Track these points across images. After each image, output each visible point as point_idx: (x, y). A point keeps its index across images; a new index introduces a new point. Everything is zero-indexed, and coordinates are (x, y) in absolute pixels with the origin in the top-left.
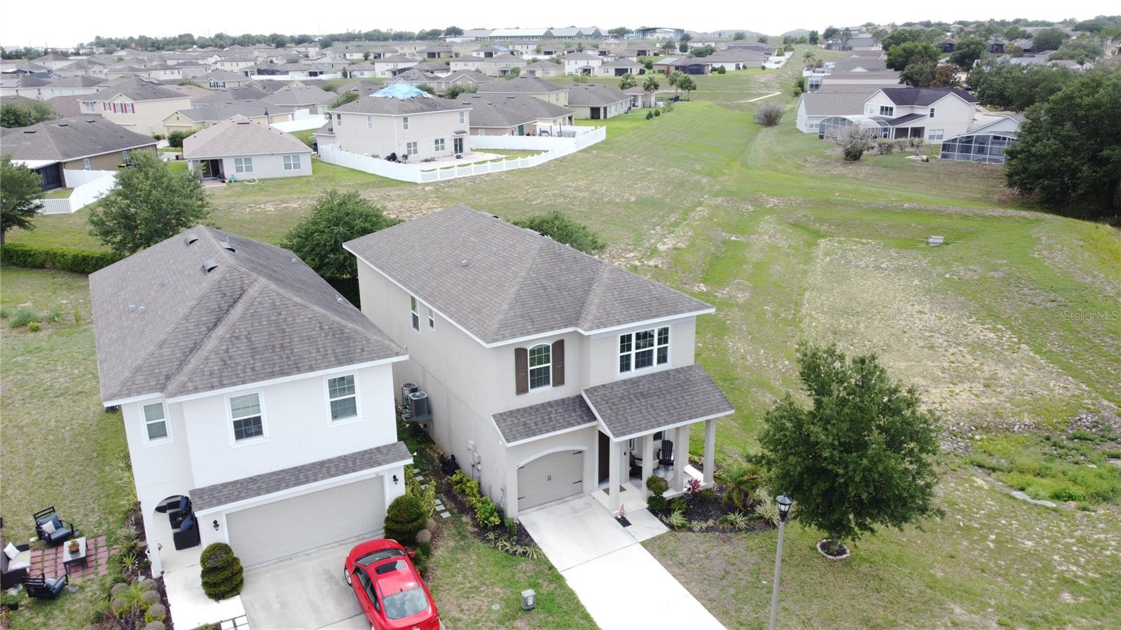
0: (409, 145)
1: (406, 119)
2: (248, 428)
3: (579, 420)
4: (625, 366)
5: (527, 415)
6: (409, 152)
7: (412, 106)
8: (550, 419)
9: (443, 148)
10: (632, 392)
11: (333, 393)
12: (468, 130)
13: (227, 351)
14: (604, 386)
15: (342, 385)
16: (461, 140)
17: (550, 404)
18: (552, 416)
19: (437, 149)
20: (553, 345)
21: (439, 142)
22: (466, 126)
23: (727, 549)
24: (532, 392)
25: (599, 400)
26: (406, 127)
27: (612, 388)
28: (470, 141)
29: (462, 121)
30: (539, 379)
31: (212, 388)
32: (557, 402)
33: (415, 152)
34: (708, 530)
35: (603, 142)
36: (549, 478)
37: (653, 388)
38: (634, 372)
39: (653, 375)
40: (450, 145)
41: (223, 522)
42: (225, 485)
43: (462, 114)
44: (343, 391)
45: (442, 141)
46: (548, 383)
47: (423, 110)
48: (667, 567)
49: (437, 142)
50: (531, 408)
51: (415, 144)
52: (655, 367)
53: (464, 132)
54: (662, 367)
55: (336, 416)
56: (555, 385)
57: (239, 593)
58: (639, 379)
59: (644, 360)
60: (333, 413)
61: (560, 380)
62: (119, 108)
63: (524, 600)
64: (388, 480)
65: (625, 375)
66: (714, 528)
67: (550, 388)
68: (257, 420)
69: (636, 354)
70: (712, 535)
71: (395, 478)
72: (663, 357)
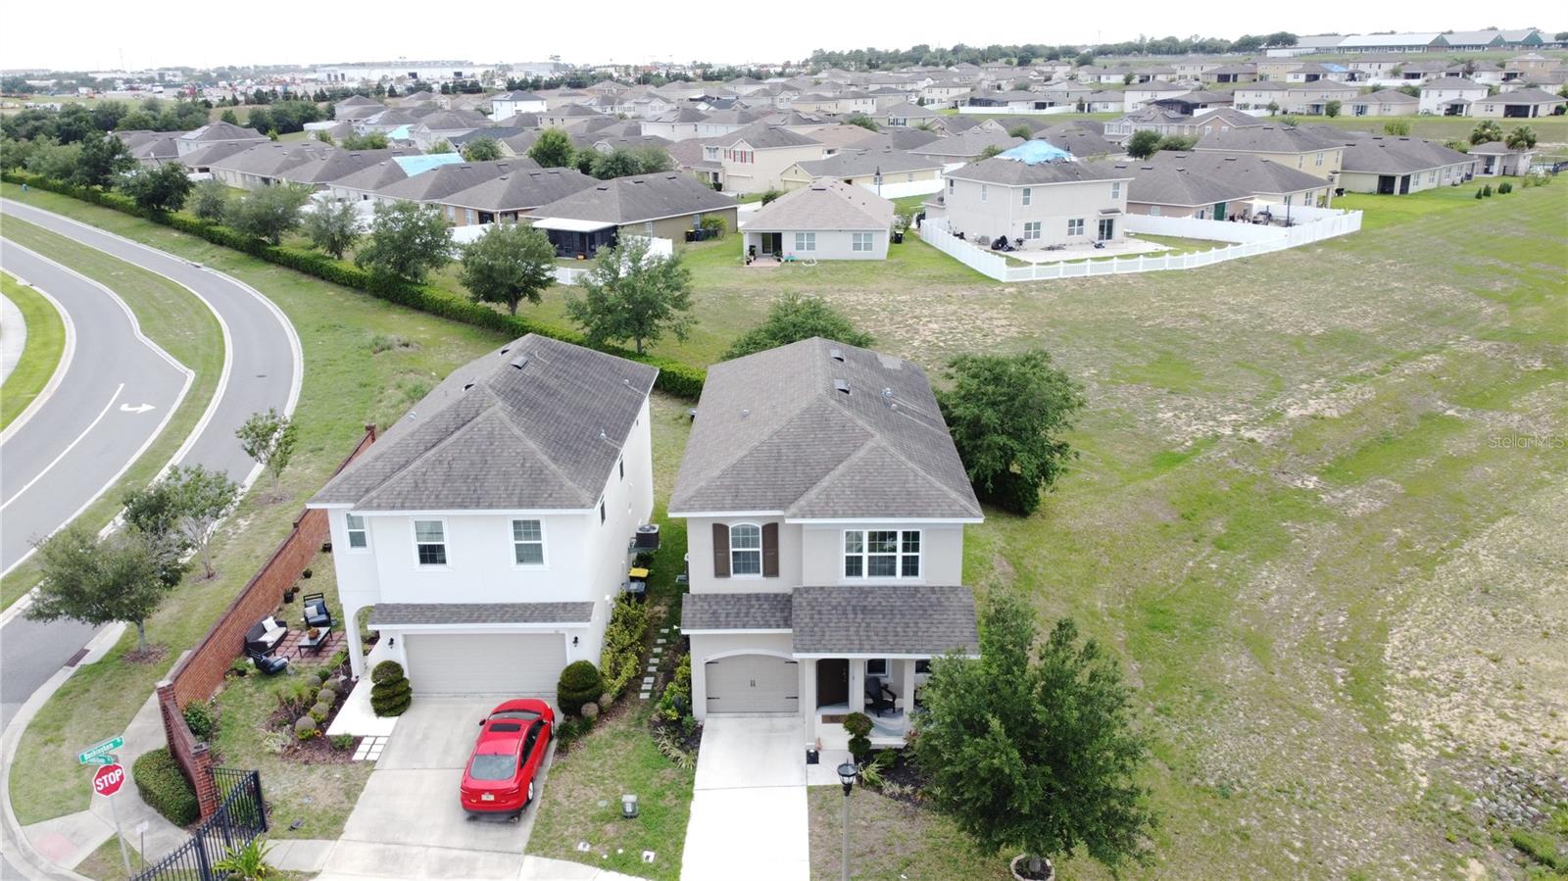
0: (1028, 227)
1: (1027, 192)
2: (431, 554)
3: (782, 623)
4: (853, 567)
5: (723, 603)
6: (1028, 236)
7: (1042, 173)
8: (747, 614)
9: (1080, 232)
10: (854, 602)
11: (517, 535)
12: (1123, 207)
13: (424, 474)
14: (822, 588)
15: (527, 529)
16: (1110, 222)
17: (757, 597)
18: (752, 610)
19: (1071, 233)
20: (764, 528)
21: (1077, 225)
22: (1121, 203)
23: (900, 826)
24: (734, 577)
25: (804, 604)
26: (1026, 202)
27: (831, 593)
28: (1123, 223)
29: (1115, 195)
30: (745, 564)
31: (393, 508)
32: (767, 597)
33: (1037, 236)
34: (900, 797)
36: (753, 684)
37: (884, 604)
38: (865, 580)
39: (895, 588)
40: (1092, 230)
41: (399, 641)
42: (407, 606)
43: (1117, 185)
44: (528, 535)
45: (1081, 223)
46: (759, 572)
47: (1055, 179)
48: (812, 822)
49: (1072, 223)
50: (733, 596)
51: (1038, 225)
52: (899, 579)
53: (1118, 212)
54: (910, 581)
55: (520, 560)
56: (765, 575)
57: (399, 715)
58: (872, 590)
59: (883, 567)
60: (518, 555)
61: (772, 570)
62: (738, 157)
63: (623, 805)
64: (569, 640)
65: (854, 581)
66: (907, 798)
67: (759, 577)
68: (441, 548)
69: (870, 558)
70: (900, 804)
71: (576, 640)
72: (911, 568)
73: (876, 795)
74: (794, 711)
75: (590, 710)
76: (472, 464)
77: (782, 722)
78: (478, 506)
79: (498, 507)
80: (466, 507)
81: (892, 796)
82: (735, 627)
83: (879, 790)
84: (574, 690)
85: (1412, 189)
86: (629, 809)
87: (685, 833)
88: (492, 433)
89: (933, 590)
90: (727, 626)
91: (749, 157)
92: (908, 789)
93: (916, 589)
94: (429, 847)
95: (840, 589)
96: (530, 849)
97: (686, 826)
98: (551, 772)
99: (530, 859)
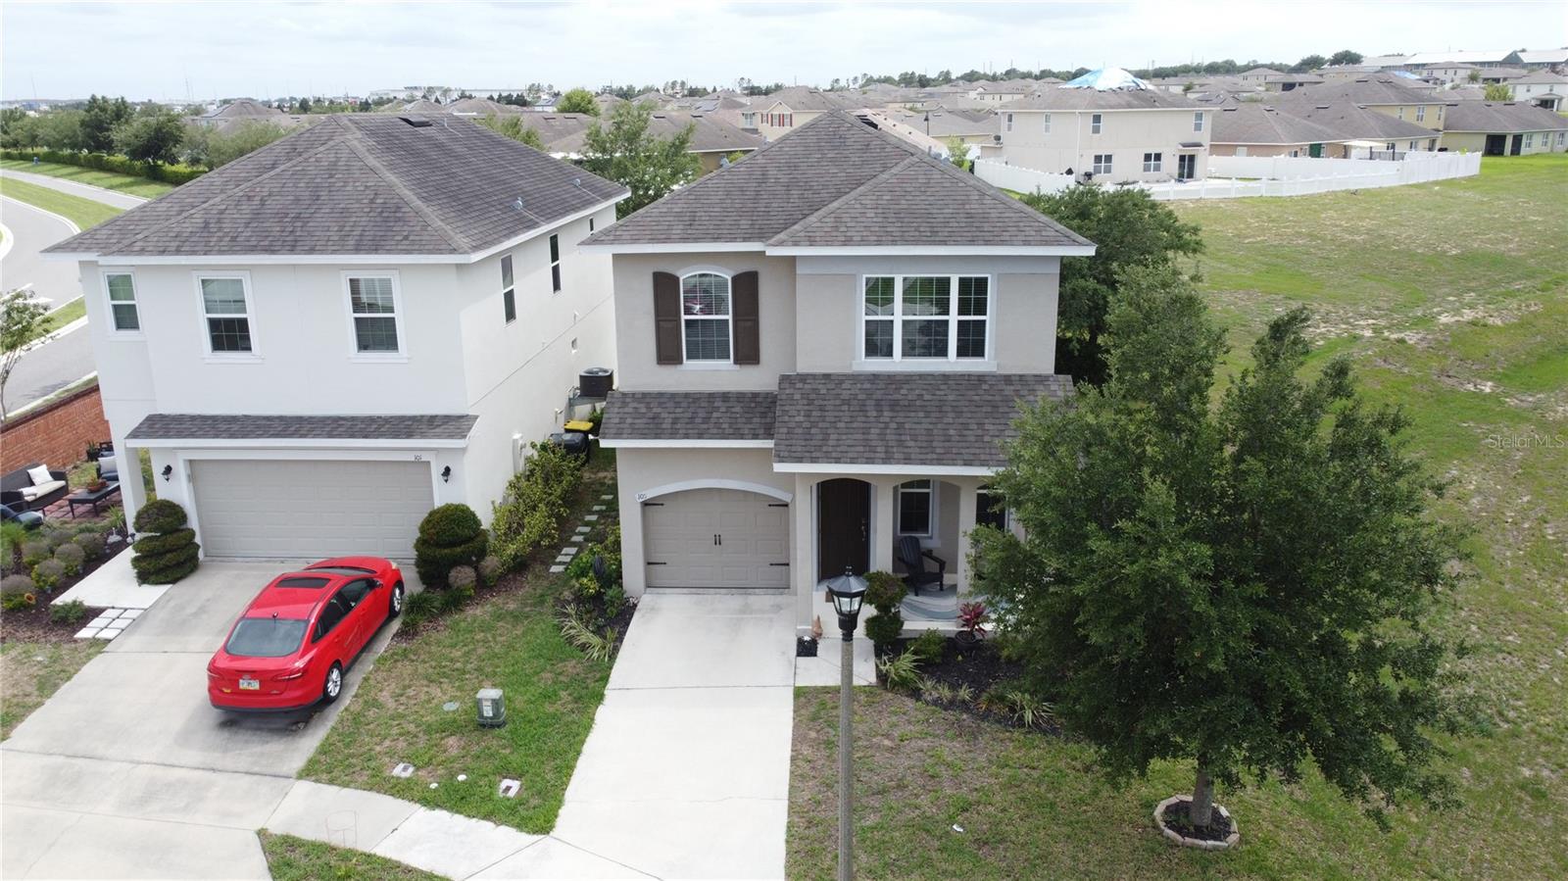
0: (1098, 159)
1: (1097, 118)
2: (230, 335)
3: (762, 431)
4: (877, 342)
5: (670, 404)
6: (1097, 171)
7: (1114, 100)
8: (706, 420)
9: (1157, 168)
10: (878, 395)
11: (357, 305)
12: (1207, 142)
14: (827, 376)
15: (370, 294)
16: (1192, 158)
17: (725, 396)
18: (715, 415)
19: (1147, 169)
20: (735, 279)
21: (1153, 158)
22: (1205, 137)
23: (952, 749)
24: (688, 365)
25: (797, 396)
26: (1096, 130)
27: (841, 382)
28: (1206, 162)
29: (1198, 127)
30: (706, 342)
31: (163, 252)
32: (740, 397)
33: (1108, 170)
34: (951, 705)
35: (1470, 179)
36: (718, 541)
37: (927, 397)
38: (898, 363)
39: (946, 377)
40: (1170, 164)
43: (1199, 116)
44: (373, 305)
45: (1158, 157)
46: (729, 358)
47: (1130, 106)
48: (798, 739)
49: (1148, 157)
50: (687, 395)
51: (1109, 158)
52: (952, 362)
53: (1200, 145)
54: (971, 365)
55: (363, 345)
56: (737, 361)
57: (174, 581)
58: (908, 379)
59: (928, 339)
60: (359, 337)
61: (748, 353)
62: (776, 121)
63: (478, 703)
64: (436, 471)
65: (878, 365)
66: (964, 706)
67: (727, 364)
68: (243, 324)
69: (905, 323)
70: (950, 715)
71: (447, 471)
72: (972, 342)
73: (910, 703)
74: (784, 586)
75: (462, 576)
76: (297, 200)
77: (762, 600)
78: (293, 249)
79: (322, 252)
80: (273, 252)
81: (936, 702)
82: (687, 436)
83: (916, 694)
84: (438, 545)
85: (1524, 150)
86: (488, 712)
87: (579, 753)
88: (335, 164)
89: (1008, 379)
90: (673, 435)
91: (787, 121)
92: (965, 693)
93: (981, 378)
94: (139, 763)
95: (856, 378)
96: (309, 772)
97: (583, 742)
98: (382, 660)
99: (306, 786)
